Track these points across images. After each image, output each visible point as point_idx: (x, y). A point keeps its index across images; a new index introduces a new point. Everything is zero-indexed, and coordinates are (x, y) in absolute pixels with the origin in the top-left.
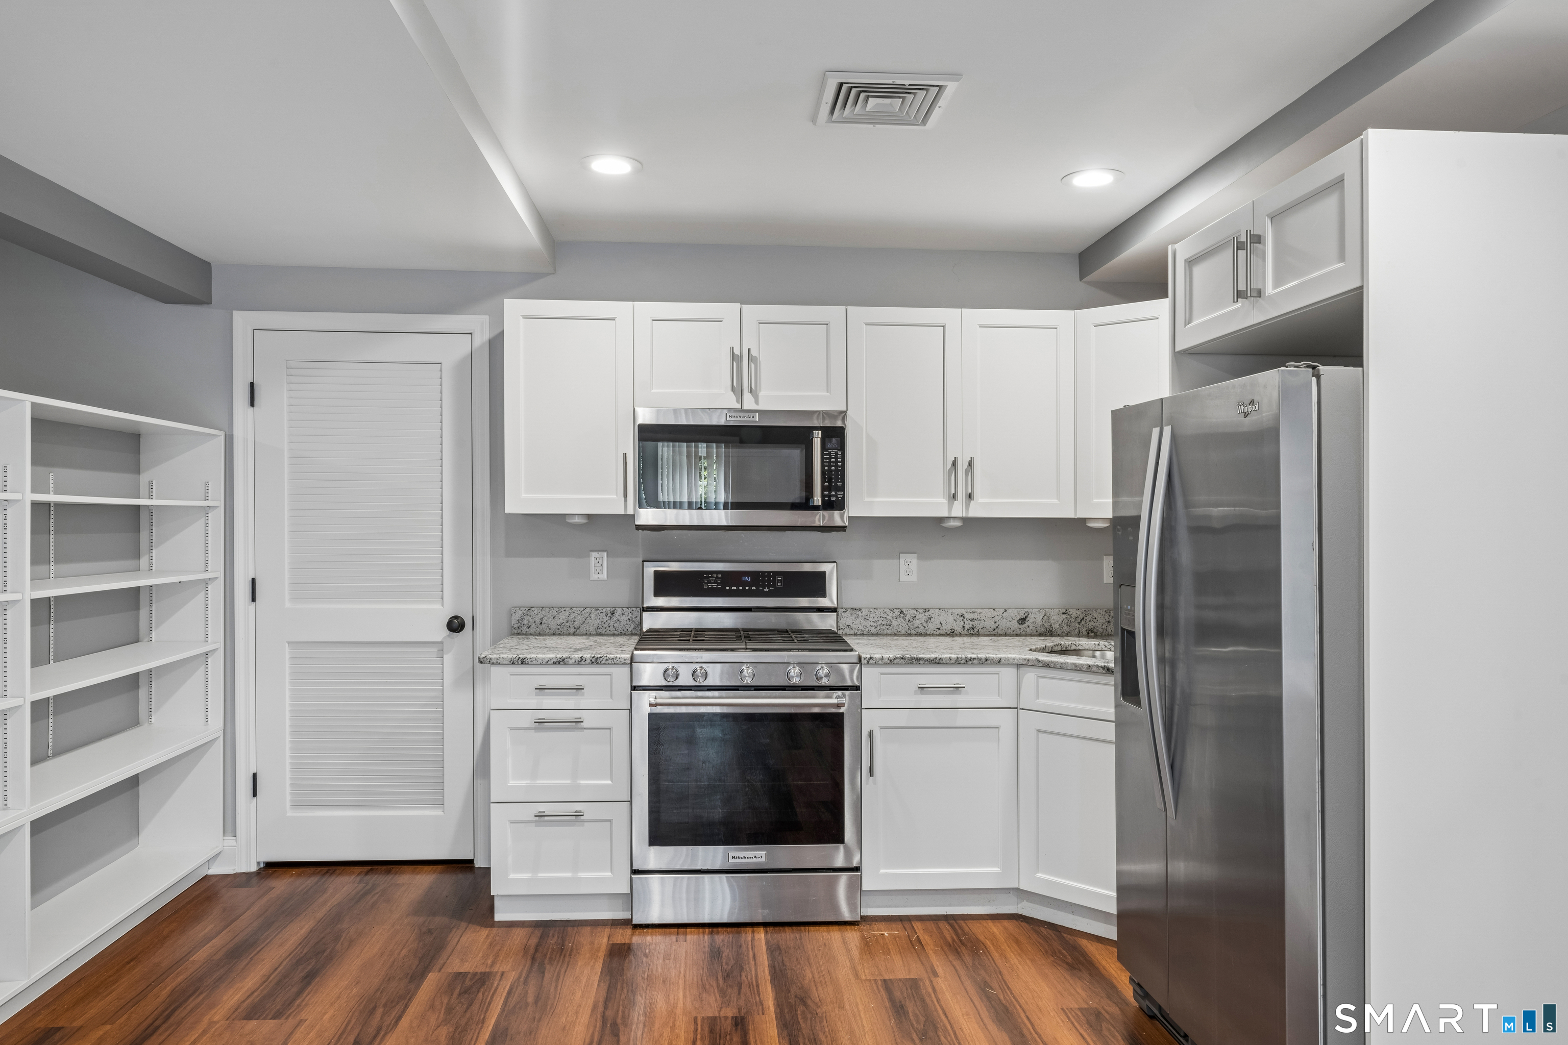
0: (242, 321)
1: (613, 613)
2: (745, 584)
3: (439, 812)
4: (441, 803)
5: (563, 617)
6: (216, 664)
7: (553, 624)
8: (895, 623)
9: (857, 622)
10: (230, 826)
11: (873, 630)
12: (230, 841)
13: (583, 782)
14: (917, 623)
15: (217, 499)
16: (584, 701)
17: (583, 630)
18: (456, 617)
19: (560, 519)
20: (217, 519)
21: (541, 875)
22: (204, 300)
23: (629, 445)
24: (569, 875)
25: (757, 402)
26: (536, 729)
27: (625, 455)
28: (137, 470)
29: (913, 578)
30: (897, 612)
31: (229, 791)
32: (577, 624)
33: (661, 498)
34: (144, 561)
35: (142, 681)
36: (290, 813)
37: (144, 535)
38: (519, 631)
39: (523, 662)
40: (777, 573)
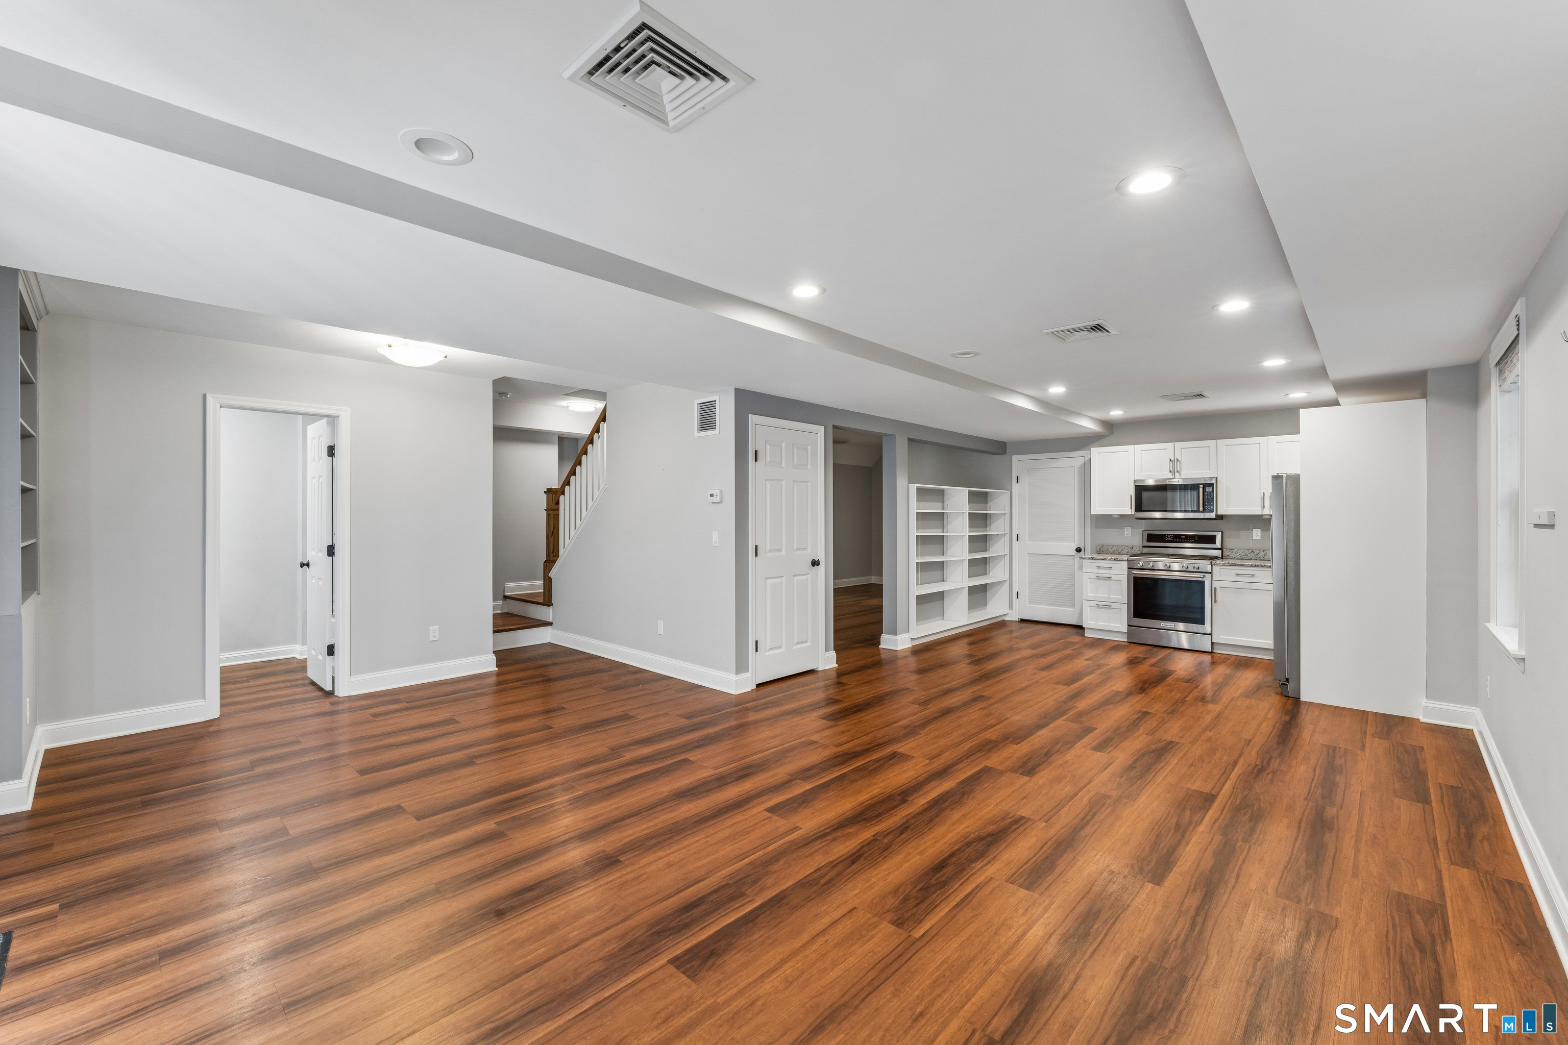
0: (1015, 458)
1: (1132, 548)
2: (1183, 538)
3: (1073, 609)
4: (1073, 606)
5: (1115, 548)
6: (1007, 558)
7: (1111, 551)
8: (1249, 555)
9: (1232, 554)
10: (1011, 607)
11: (1239, 557)
12: (1011, 611)
13: (1112, 596)
14: (1260, 555)
15: (1008, 511)
16: (1112, 572)
17: (1122, 553)
18: (1079, 548)
19: (1109, 517)
20: (1008, 516)
21: (1098, 623)
22: (1005, 453)
23: (1132, 492)
24: (1107, 624)
25: (1180, 476)
26: (1097, 579)
27: (1131, 496)
28: (986, 503)
29: (1259, 538)
30: (1250, 551)
31: (1011, 599)
32: (1119, 551)
33: (1143, 509)
34: (988, 528)
35: (988, 560)
36: (1027, 605)
37: (988, 521)
38: (1099, 553)
39: (1093, 559)
40: (1195, 535)
